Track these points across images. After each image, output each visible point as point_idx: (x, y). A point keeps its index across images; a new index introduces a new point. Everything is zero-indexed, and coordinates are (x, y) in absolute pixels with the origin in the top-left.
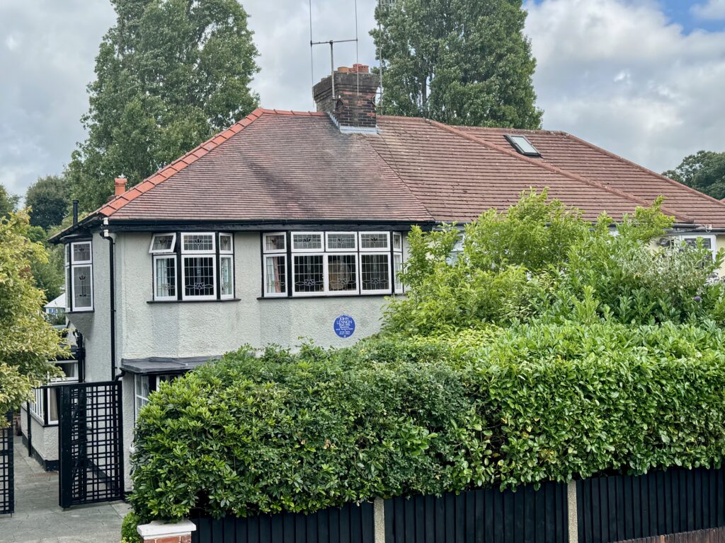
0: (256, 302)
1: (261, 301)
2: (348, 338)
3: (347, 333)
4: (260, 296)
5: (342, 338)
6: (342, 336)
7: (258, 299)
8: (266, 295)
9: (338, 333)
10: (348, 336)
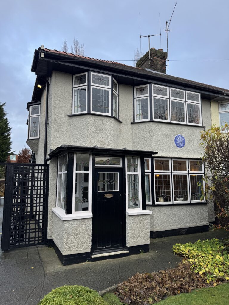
0: (130, 125)
1: (133, 125)
2: (181, 148)
3: (182, 145)
4: (132, 122)
5: (178, 148)
6: (179, 147)
7: (132, 123)
8: (136, 121)
9: (177, 144)
10: (182, 147)
